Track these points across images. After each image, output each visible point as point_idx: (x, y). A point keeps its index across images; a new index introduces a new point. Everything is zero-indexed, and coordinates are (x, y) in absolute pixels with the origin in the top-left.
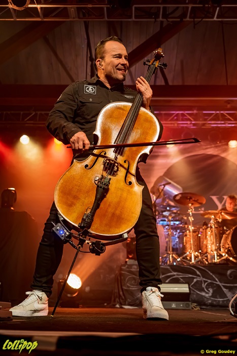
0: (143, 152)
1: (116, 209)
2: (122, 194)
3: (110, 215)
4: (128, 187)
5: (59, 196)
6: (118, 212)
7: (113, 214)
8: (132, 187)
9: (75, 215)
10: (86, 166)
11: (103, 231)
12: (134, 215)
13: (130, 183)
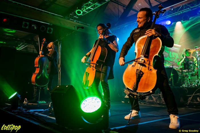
0: (155, 55)
1: (146, 81)
2: (147, 75)
3: (143, 84)
4: (150, 72)
5: (125, 79)
6: (147, 82)
7: (145, 84)
8: (152, 71)
9: (131, 86)
10: (133, 66)
11: (142, 91)
12: (154, 83)
13: (151, 69)
